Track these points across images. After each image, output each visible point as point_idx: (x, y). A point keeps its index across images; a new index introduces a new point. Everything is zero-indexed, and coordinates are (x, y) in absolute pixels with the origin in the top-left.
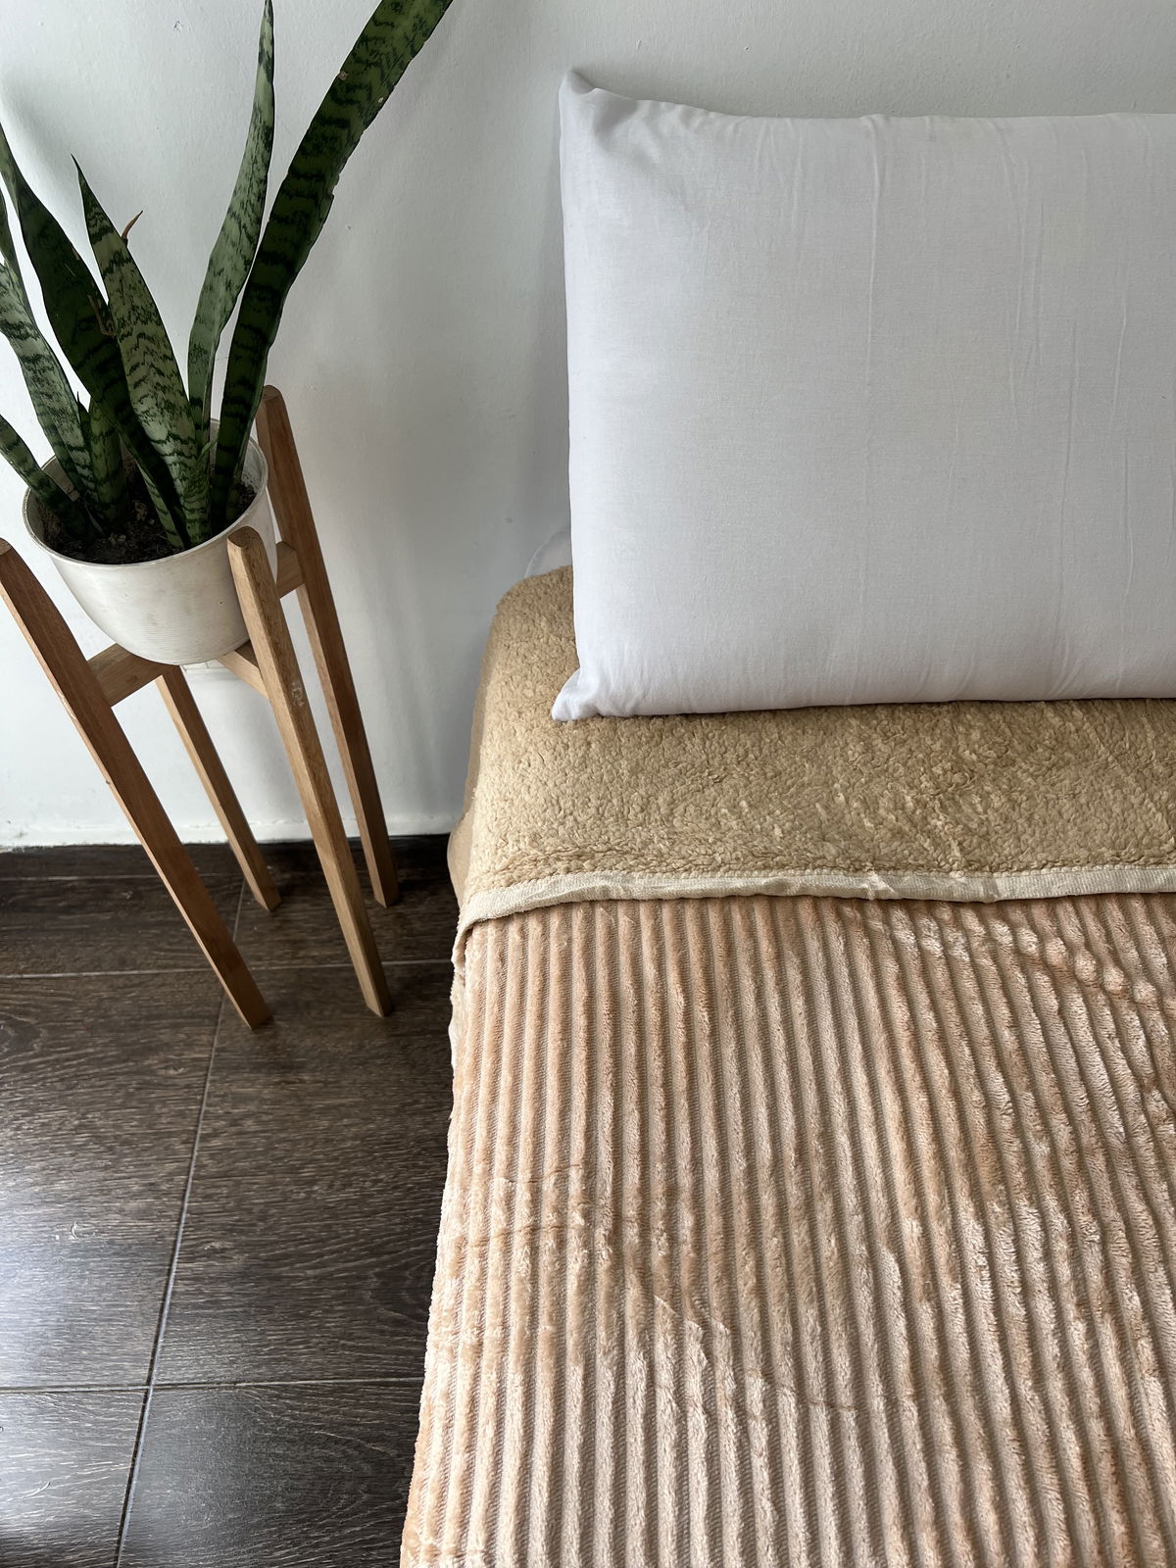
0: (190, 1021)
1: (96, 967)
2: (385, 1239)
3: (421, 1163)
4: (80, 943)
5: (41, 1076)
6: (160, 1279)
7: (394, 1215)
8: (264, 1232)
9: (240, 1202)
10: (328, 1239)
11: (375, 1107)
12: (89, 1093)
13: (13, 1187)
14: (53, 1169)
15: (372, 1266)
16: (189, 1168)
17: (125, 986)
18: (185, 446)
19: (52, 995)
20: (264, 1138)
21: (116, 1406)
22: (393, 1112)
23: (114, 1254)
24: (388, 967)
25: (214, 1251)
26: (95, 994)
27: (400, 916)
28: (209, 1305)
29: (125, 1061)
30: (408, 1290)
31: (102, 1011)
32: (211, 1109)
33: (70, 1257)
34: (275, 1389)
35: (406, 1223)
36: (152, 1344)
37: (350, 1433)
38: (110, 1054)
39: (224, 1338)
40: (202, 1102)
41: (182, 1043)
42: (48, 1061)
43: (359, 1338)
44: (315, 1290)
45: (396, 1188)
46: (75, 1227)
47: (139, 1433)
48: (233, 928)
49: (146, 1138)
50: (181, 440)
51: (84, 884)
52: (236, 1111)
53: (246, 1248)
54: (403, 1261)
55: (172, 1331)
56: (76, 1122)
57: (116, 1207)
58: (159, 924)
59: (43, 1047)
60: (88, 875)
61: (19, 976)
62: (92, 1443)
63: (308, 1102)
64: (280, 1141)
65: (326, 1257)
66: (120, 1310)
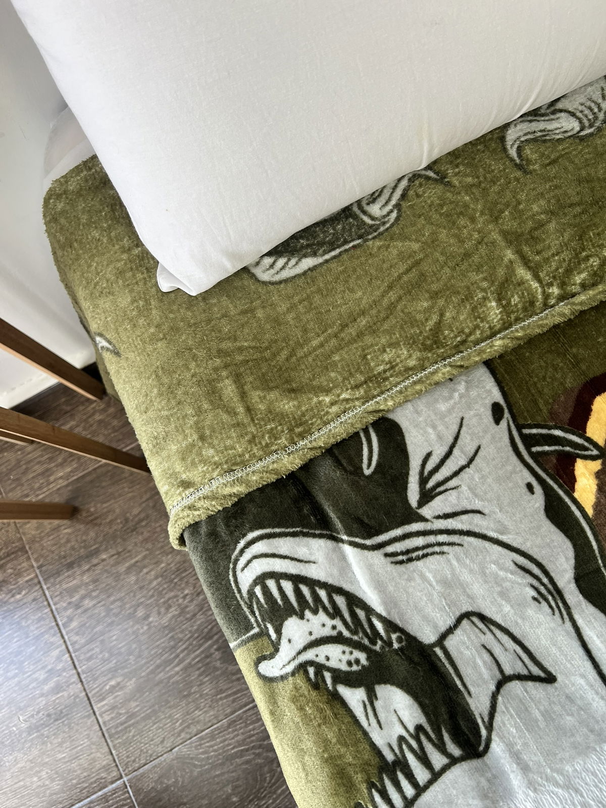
0: (8, 559)
6: (91, 720)
8: (136, 661)
9: (111, 651)
10: (176, 645)
11: (158, 552)
15: (211, 646)
16: (67, 648)
20: (101, 606)
21: (113, 799)
23: (54, 720)
25: (113, 687)
27: (100, 422)
28: (129, 718)
32: (58, 606)
33: (30, 736)
34: (196, 742)
36: (110, 757)
37: (252, 742)
40: (49, 604)
43: (227, 689)
44: (186, 677)
46: (21, 718)
52: (74, 599)
53: (131, 676)
55: (117, 744)
57: (38, 694)
63: (115, 571)
64: (113, 603)
65: (181, 656)
66: (79, 748)
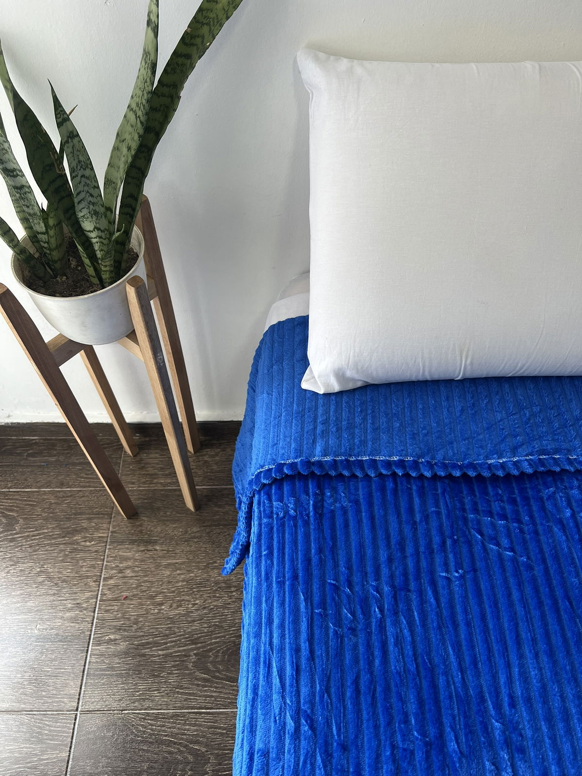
0: (97, 516)
1: (49, 486)
2: (199, 635)
3: (217, 595)
4: (40, 473)
5: (20, 544)
6: (82, 655)
7: (203, 622)
8: (136, 630)
9: (124, 613)
10: (170, 635)
11: (194, 565)
12: (45, 554)
13: (5, 604)
14: (27, 595)
15: (192, 650)
16: (97, 595)
17: (64, 497)
18: (103, 233)
19: (25, 500)
20: (136, 580)
21: (61, 722)
22: (203, 567)
23: (59, 641)
24: (199, 490)
25: (111, 640)
26: (48, 501)
27: (206, 462)
28: (108, 669)
29: (64, 537)
30: (211, 663)
31: (52, 510)
32: (108, 563)
33: (36, 642)
34: (142, 715)
35: (210, 627)
36: (79, 690)
37: (182, 739)
38: (56, 533)
39: (116, 687)
40: (104, 560)
41: (93, 528)
42: (23, 536)
43: (186, 688)
44: (163, 662)
45: (204, 608)
46: (38, 626)
47: (73, 737)
48: (119, 467)
49: (75, 579)
50: (101, 230)
51: (41, 441)
52: (122, 565)
53: (127, 639)
54: (209, 647)
55: (89, 683)
56: (39, 570)
57: (60, 616)
58: (80, 464)
59: (20, 529)
60: (43, 436)
61: (8, 490)
62: (48, 741)
63: (159, 561)
64: (145, 582)
65: (169, 645)
66: (62, 671)
